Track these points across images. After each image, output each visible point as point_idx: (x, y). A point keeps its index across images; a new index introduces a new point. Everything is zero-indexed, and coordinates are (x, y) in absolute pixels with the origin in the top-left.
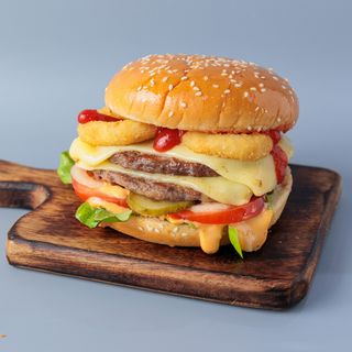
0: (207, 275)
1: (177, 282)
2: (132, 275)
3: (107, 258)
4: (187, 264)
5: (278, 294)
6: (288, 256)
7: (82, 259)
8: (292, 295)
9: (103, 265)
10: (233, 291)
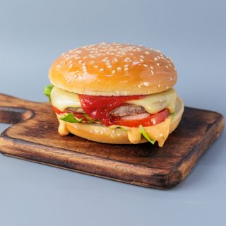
0: (117, 163)
1: (98, 167)
2: (72, 162)
3: (57, 151)
4: (106, 157)
5: (160, 178)
6: (172, 157)
7: (42, 151)
8: (169, 179)
9: (55, 155)
10: (132, 175)
